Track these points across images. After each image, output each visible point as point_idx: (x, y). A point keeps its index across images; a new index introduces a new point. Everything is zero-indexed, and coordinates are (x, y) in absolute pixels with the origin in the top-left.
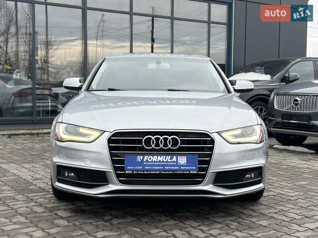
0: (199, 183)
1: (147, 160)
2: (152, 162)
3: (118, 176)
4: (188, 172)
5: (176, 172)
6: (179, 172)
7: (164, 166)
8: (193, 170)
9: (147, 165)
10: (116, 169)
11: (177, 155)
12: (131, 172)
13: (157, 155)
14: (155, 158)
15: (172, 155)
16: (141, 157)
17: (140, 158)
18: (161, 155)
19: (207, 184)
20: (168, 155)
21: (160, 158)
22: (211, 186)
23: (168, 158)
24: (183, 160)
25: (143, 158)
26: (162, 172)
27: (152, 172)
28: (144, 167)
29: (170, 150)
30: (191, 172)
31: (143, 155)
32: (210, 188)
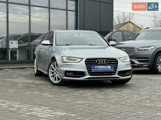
0: (114, 75)
1: (98, 68)
3: (89, 73)
7: (104, 69)
10: (88, 71)
11: (108, 66)
12: (93, 71)
13: (101, 66)
14: (101, 67)
17: (96, 67)
18: (103, 66)
19: (116, 75)
20: (105, 66)
22: (117, 75)
23: (105, 67)
25: (97, 67)
28: (97, 70)
29: (105, 64)
31: (97, 66)
32: (117, 76)
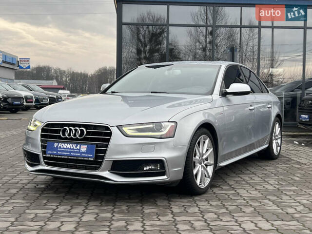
2: (63, 148)
4: (87, 159)
5: (78, 158)
6: (81, 158)
8: (91, 157)
9: (60, 151)
15: (77, 144)
16: (57, 144)
21: (69, 146)
24: (84, 148)
26: (69, 157)
27: (63, 157)
30: (90, 159)
